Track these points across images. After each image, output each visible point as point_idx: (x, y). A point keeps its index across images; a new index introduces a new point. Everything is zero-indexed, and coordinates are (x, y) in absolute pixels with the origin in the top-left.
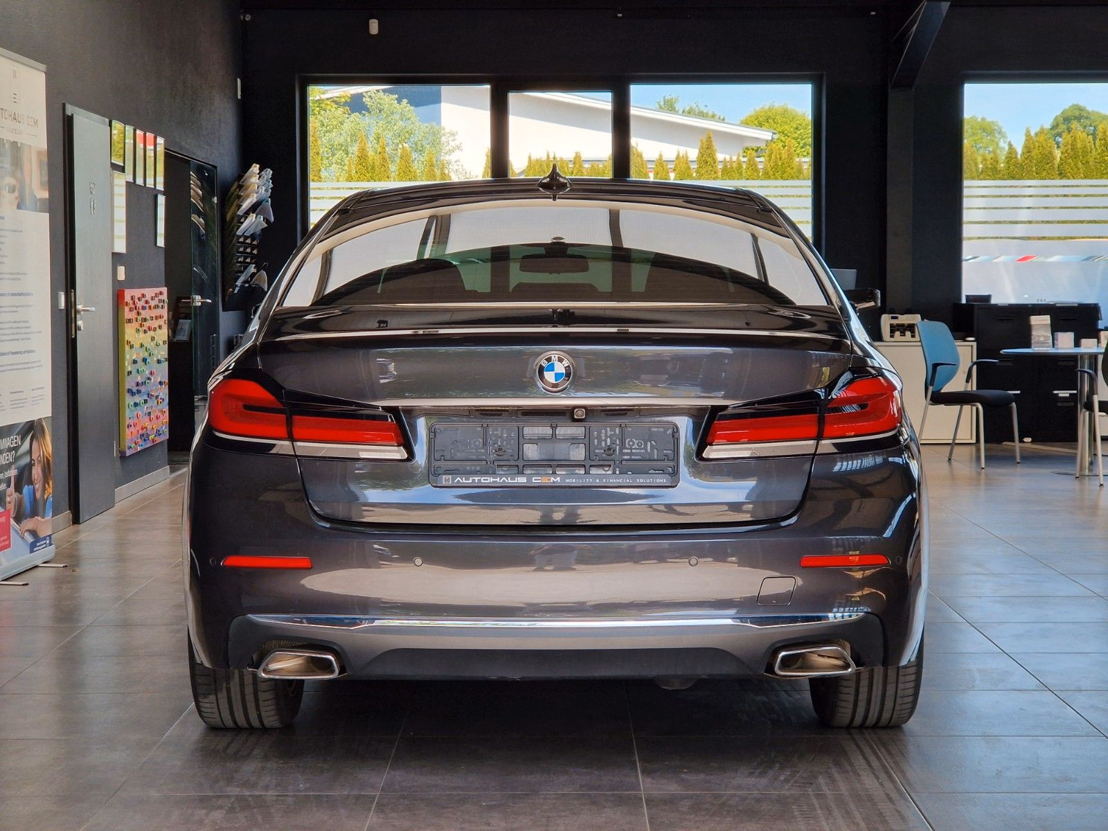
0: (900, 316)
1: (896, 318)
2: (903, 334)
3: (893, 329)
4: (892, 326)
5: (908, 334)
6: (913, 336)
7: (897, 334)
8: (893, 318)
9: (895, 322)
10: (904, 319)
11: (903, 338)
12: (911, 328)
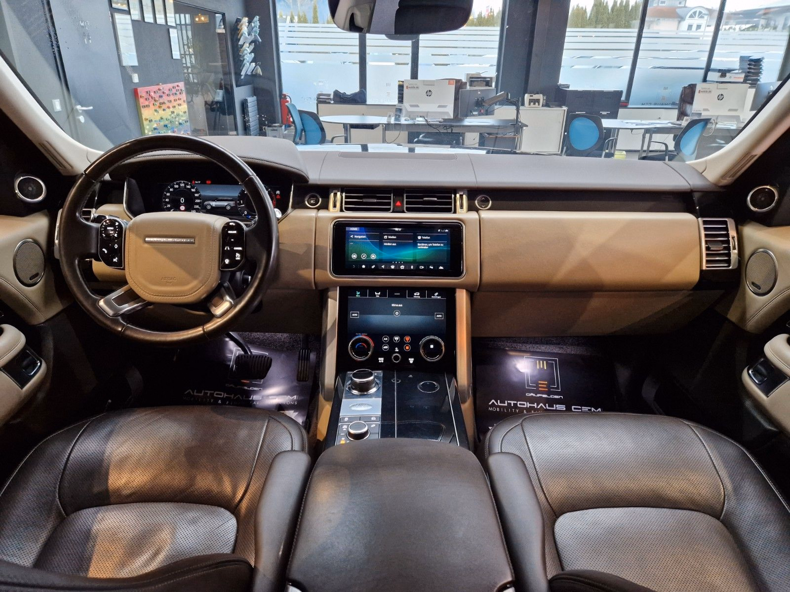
0: (534, 95)
1: (532, 96)
2: (534, 104)
3: (531, 101)
4: (530, 100)
5: (537, 104)
6: (539, 105)
7: (532, 103)
8: (530, 96)
9: (531, 98)
10: (536, 97)
11: (534, 106)
12: (538, 101)
